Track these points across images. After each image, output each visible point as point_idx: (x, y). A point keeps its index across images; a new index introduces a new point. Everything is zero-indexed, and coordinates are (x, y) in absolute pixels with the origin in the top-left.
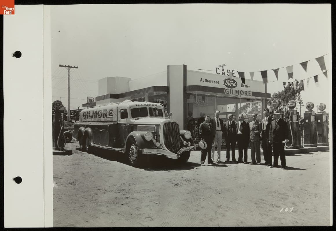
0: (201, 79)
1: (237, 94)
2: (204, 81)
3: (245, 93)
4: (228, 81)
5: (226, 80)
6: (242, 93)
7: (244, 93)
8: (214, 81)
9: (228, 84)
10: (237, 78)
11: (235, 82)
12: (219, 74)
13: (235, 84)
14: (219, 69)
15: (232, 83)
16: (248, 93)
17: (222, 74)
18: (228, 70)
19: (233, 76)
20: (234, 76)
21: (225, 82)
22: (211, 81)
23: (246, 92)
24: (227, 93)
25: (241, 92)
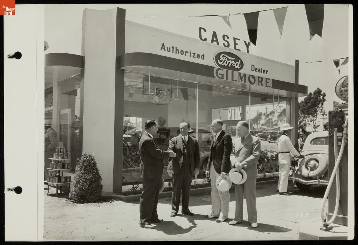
0: (163, 44)
1: (242, 81)
2: (170, 51)
3: (259, 81)
4: (223, 56)
5: (219, 54)
6: (252, 80)
7: (257, 81)
8: (194, 54)
9: (225, 63)
10: (243, 53)
11: (240, 61)
12: (205, 40)
13: (239, 63)
14: (205, 30)
15: (232, 60)
16: (264, 82)
17: (212, 42)
18: (224, 36)
19: (235, 48)
20: (237, 48)
21: (217, 57)
22: (186, 52)
23: (260, 79)
24: (220, 76)
25: (251, 78)
